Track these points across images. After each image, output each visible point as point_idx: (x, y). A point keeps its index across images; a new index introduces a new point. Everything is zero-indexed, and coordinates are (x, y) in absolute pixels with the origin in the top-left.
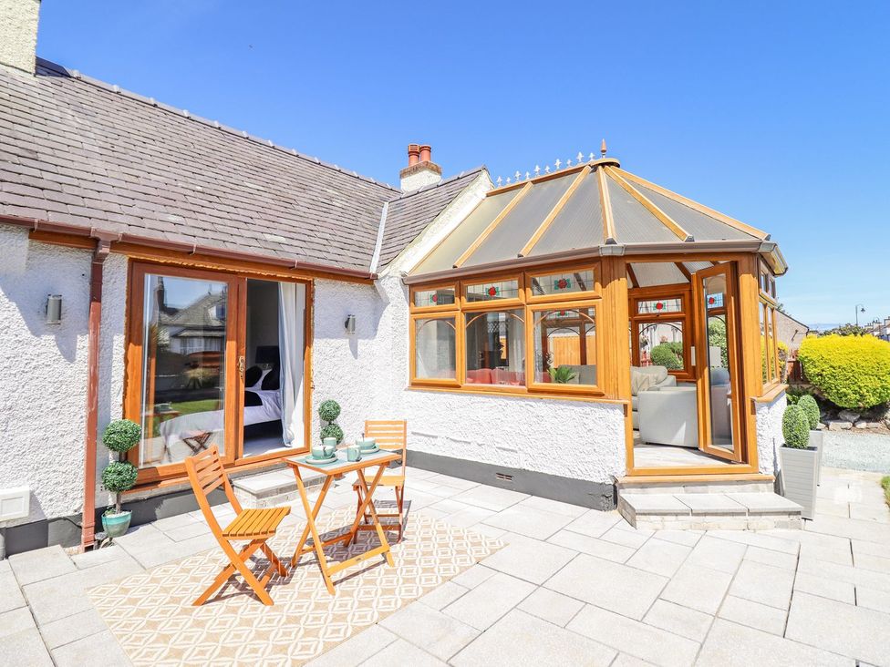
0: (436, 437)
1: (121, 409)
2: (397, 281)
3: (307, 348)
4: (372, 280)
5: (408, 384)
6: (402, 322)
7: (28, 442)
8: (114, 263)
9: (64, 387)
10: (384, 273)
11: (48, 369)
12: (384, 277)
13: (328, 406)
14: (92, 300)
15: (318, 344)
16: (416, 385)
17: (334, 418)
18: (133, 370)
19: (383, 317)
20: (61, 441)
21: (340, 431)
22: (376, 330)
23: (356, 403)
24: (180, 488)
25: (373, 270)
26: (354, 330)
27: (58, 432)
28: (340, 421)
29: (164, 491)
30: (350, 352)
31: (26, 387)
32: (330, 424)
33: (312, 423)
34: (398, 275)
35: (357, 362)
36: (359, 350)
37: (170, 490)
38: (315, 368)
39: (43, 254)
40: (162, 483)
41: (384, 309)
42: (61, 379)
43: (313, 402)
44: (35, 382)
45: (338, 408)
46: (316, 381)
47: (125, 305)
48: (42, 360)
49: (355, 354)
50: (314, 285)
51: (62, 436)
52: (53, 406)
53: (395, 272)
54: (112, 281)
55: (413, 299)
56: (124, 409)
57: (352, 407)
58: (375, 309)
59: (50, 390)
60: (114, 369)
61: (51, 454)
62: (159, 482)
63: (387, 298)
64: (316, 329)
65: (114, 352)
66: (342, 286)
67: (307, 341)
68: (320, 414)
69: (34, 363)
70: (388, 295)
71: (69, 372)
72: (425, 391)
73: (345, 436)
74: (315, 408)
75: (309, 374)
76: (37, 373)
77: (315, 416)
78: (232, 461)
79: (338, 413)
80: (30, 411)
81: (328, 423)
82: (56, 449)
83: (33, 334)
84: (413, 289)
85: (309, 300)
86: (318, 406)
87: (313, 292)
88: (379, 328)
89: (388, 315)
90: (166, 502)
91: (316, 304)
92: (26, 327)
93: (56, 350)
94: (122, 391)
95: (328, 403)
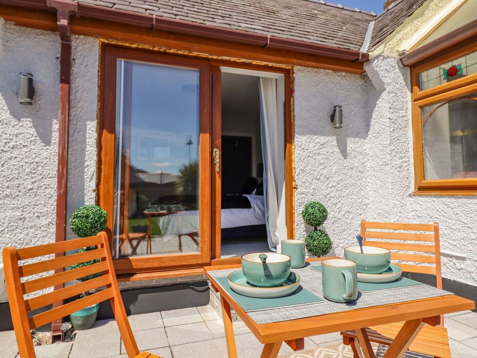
0: (463, 259)
1: (94, 195)
2: (393, 62)
3: (288, 145)
4: (362, 64)
5: (412, 189)
6: (402, 113)
7: (6, 221)
8: (87, 46)
9: (40, 168)
10: (377, 52)
11: (25, 149)
12: (378, 57)
13: (313, 207)
14: (62, 81)
15: (300, 140)
16: (423, 189)
17: (320, 223)
18: (106, 156)
19: (376, 109)
20: (38, 222)
21: (328, 239)
22: (368, 126)
23: (347, 208)
24: (154, 283)
25: (364, 50)
26: (341, 122)
27: (34, 213)
28: (327, 226)
29: (138, 285)
30: (338, 150)
31: (6, 166)
32: (316, 229)
33: (295, 226)
34: (396, 55)
35: (346, 163)
36: (348, 148)
37: (145, 284)
38: (298, 166)
39: (20, 37)
40: (135, 277)
41: (378, 98)
42: (37, 160)
43: (296, 204)
44: (13, 162)
45: (325, 211)
46: (298, 181)
47: (97, 88)
48: (20, 140)
49: (344, 153)
50: (293, 73)
51: (38, 217)
52: (30, 187)
53: (391, 52)
54: (84, 64)
55: (415, 82)
56: (98, 195)
57: (342, 213)
58: (366, 102)
59: (27, 170)
60: (87, 153)
61: (27, 234)
62: (132, 275)
63: (382, 84)
64: (298, 123)
65: (88, 135)
66: (327, 74)
67: (288, 137)
68: (304, 216)
69: (12, 143)
70: (383, 79)
71: (45, 154)
72: (442, 196)
73: (334, 245)
74: (298, 210)
75: (291, 172)
76: (15, 153)
77: (298, 219)
78: (208, 260)
79: (325, 218)
80: (9, 190)
81: (313, 228)
82: (32, 230)
83: (12, 113)
84: (416, 70)
85: (289, 91)
86: (302, 209)
87: (293, 82)
88: (372, 122)
89: (383, 105)
90: (141, 297)
91: (296, 94)
92: (6, 108)
93: (32, 131)
94: (95, 176)
95: (313, 205)
